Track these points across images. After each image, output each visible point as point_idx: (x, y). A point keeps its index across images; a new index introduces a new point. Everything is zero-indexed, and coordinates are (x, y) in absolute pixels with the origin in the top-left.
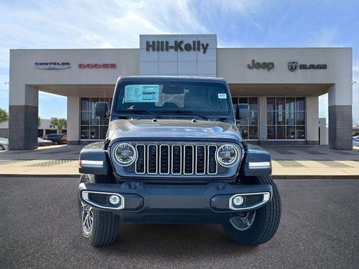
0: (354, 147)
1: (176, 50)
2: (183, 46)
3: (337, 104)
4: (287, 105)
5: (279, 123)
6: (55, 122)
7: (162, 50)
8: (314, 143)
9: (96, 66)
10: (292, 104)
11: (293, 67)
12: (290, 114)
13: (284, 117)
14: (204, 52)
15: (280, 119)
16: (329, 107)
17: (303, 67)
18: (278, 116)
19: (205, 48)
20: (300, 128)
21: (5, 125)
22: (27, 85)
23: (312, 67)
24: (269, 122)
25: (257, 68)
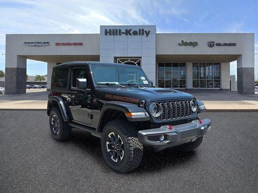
0: (255, 93)
1: (126, 34)
2: (131, 32)
3: (243, 67)
4: (207, 68)
5: (201, 78)
6: (39, 77)
7: (117, 34)
8: (227, 90)
9: (68, 44)
10: (211, 66)
11: (211, 45)
12: (209, 73)
13: (205, 75)
14: (147, 36)
15: (202, 76)
16: (237, 69)
17: (219, 45)
18: (200, 74)
19: (148, 34)
20: (216, 81)
21: (3, 79)
22: (18, 56)
23: (225, 45)
24: (194, 77)
25: (185, 45)
